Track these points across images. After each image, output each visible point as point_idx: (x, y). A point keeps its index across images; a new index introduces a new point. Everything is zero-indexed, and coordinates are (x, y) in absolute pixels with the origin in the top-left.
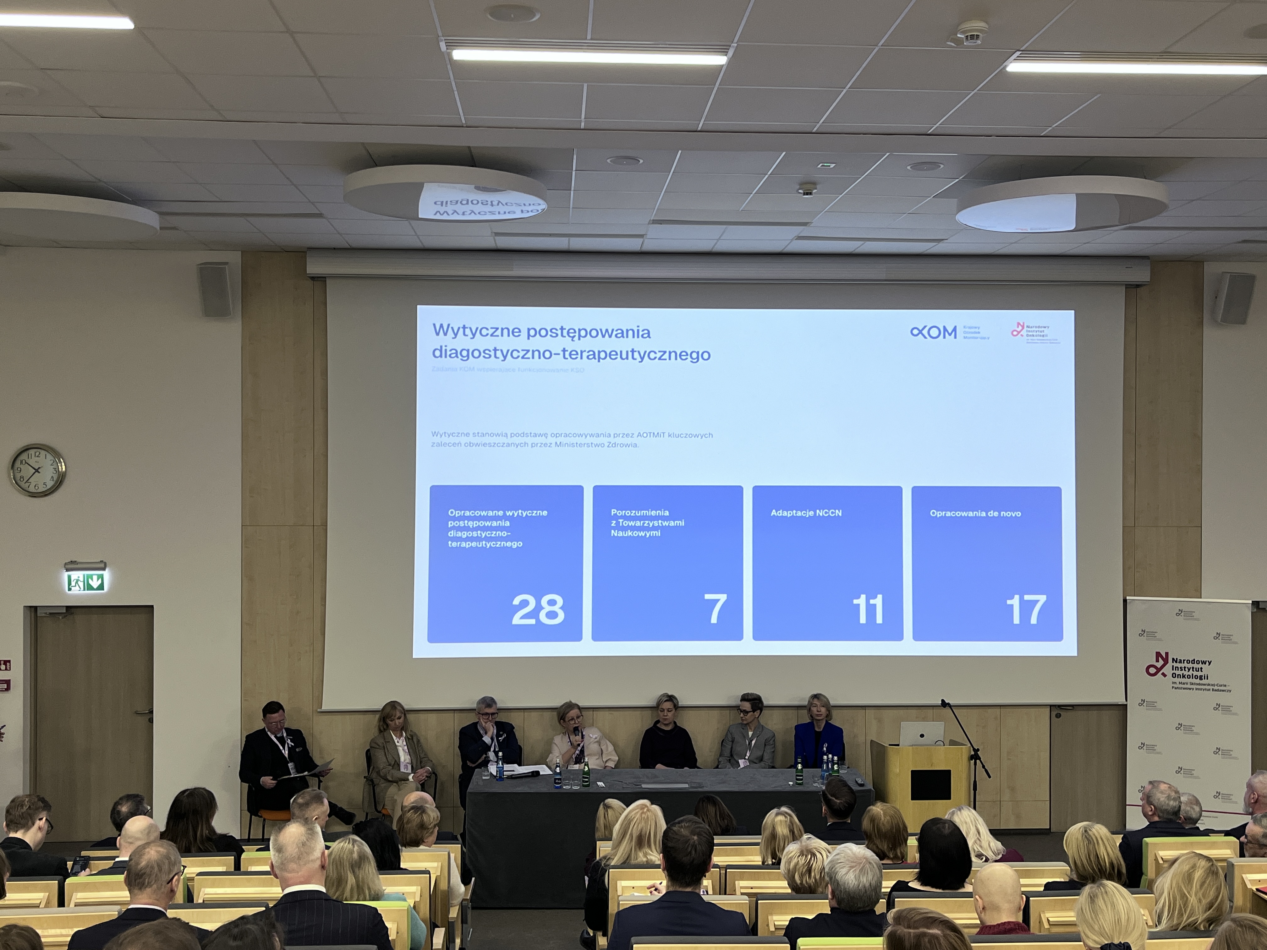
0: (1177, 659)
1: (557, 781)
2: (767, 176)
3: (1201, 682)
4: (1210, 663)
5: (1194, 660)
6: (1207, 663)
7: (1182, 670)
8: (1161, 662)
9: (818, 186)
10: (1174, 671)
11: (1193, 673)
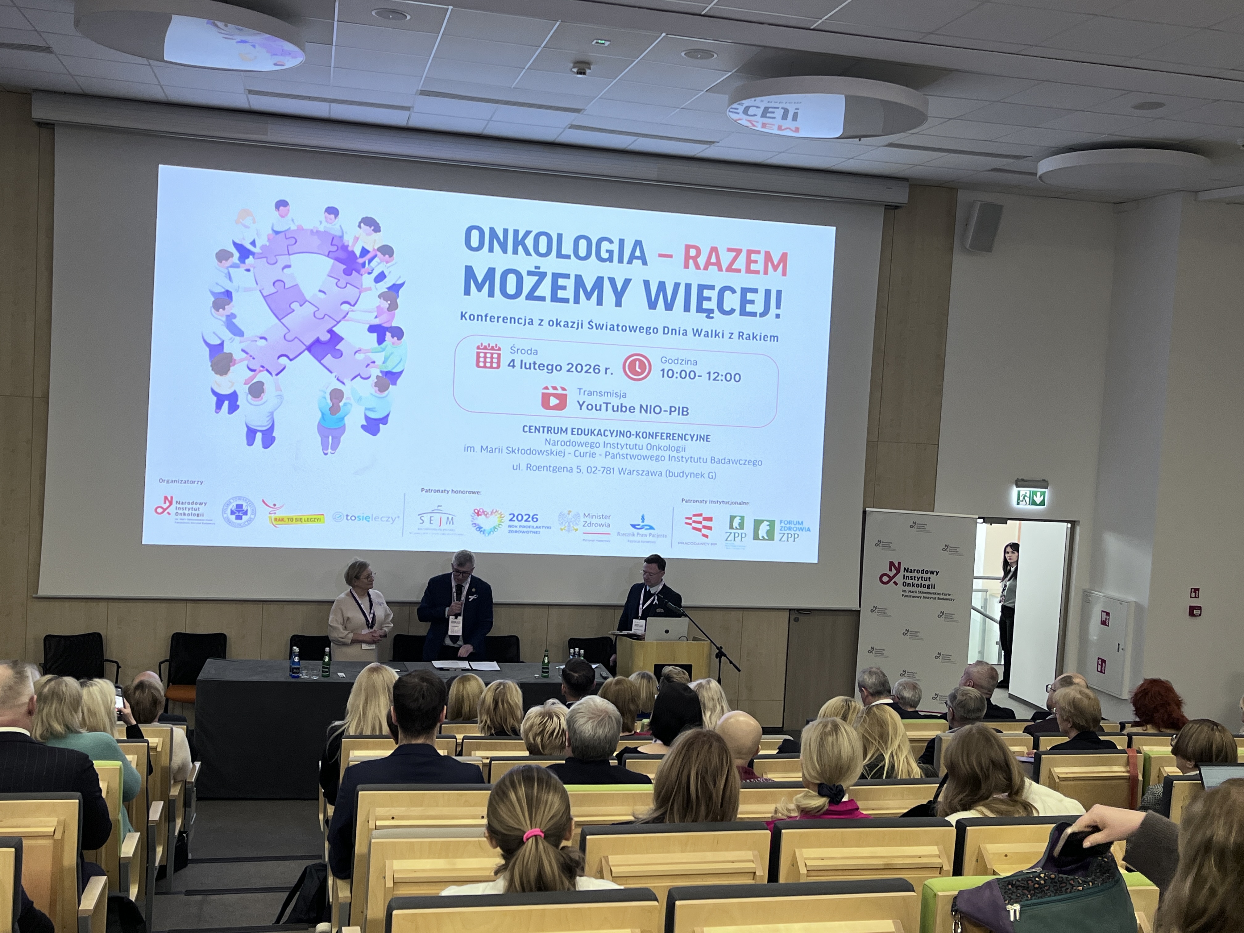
0: (908, 569)
2: (540, 49)
4: (937, 574)
5: (924, 570)
6: (935, 573)
7: (912, 579)
8: (894, 571)
9: (592, 67)
10: (905, 580)
11: (922, 582)
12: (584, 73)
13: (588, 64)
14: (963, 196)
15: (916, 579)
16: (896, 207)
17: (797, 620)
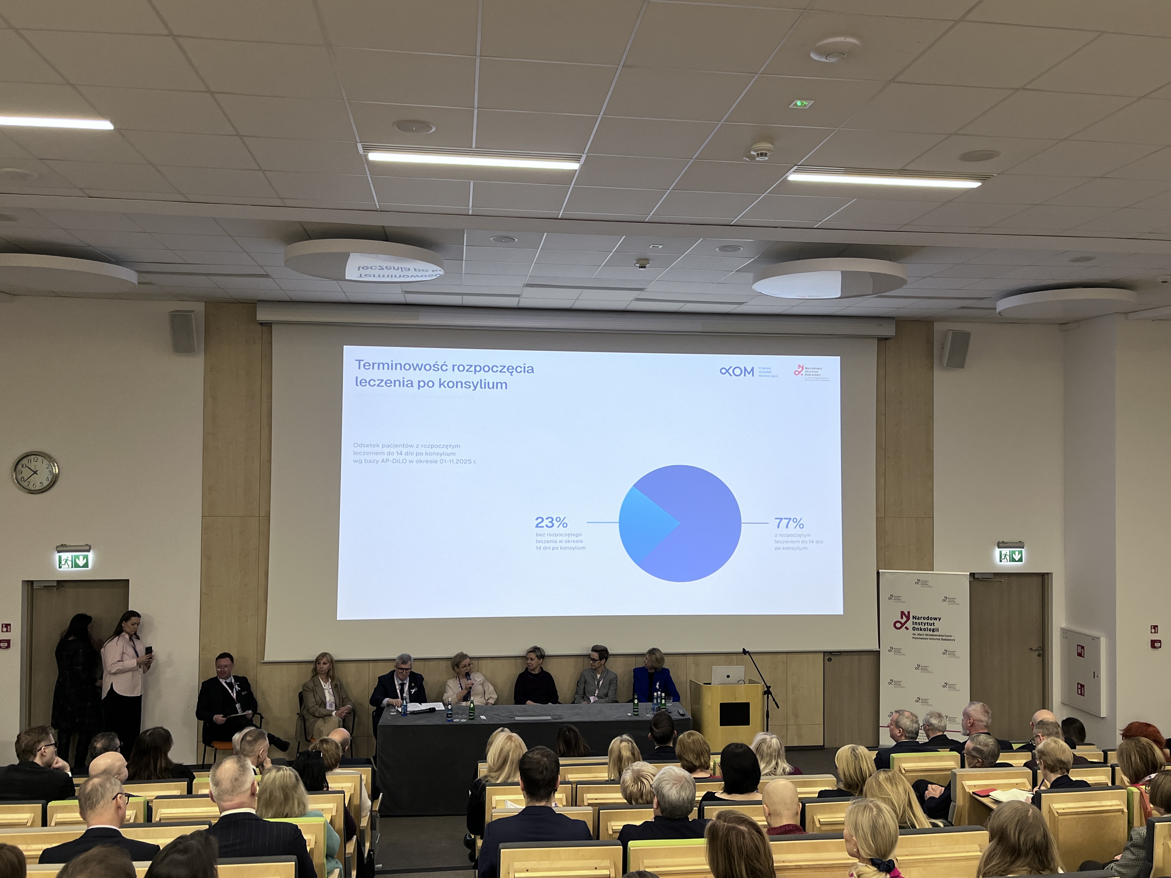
0: (916, 616)
1: (449, 715)
2: (612, 253)
3: (933, 633)
4: (940, 620)
5: (928, 617)
6: (938, 619)
7: (920, 625)
8: (905, 619)
9: (650, 262)
10: (914, 626)
11: (927, 626)
12: (645, 267)
13: (647, 260)
14: (939, 327)
15: (923, 624)
16: (886, 339)
17: (830, 660)
